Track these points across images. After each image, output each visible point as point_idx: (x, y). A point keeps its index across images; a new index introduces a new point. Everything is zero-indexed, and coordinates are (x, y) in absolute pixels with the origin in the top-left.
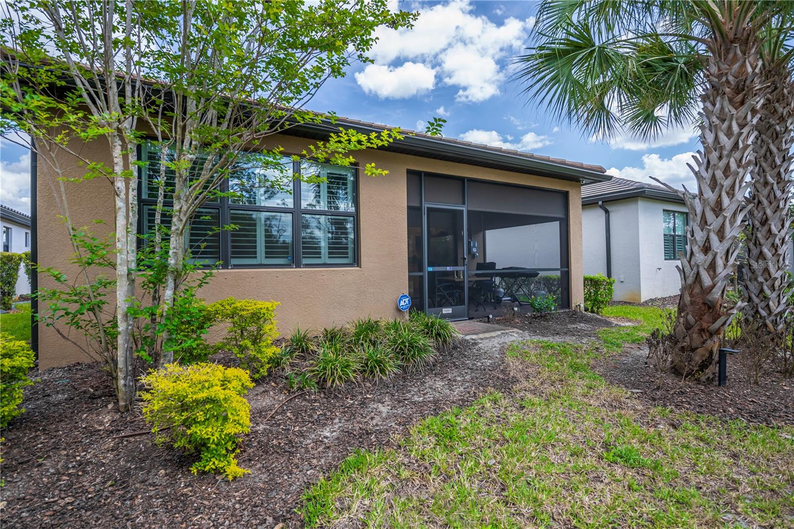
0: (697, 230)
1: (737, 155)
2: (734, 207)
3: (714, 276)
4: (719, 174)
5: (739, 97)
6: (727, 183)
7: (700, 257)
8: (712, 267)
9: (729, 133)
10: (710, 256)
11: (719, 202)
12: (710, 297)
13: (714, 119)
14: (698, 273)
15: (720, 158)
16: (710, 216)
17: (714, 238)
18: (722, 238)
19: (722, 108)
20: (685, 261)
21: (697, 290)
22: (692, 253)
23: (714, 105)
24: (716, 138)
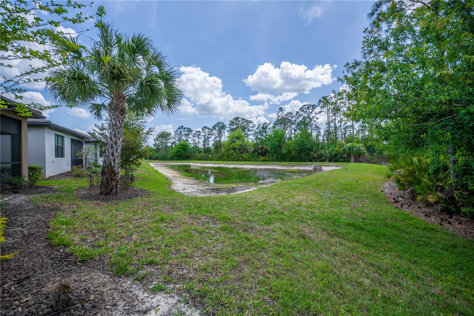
0: (110, 149)
1: (118, 130)
2: (120, 143)
3: (114, 163)
4: (117, 133)
5: (122, 113)
6: (119, 136)
7: (111, 157)
8: (114, 160)
9: (119, 122)
10: (114, 157)
11: (116, 141)
12: (113, 169)
13: (115, 117)
14: (111, 162)
15: (117, 129)
16: (114, 145)
17: (115, 151)
18: (117, 152)
19: (118, 114)
20: (106, 158)
21: (110, 167)
22: (108, 156)
23: (115, 113)
24: (116, 122)
